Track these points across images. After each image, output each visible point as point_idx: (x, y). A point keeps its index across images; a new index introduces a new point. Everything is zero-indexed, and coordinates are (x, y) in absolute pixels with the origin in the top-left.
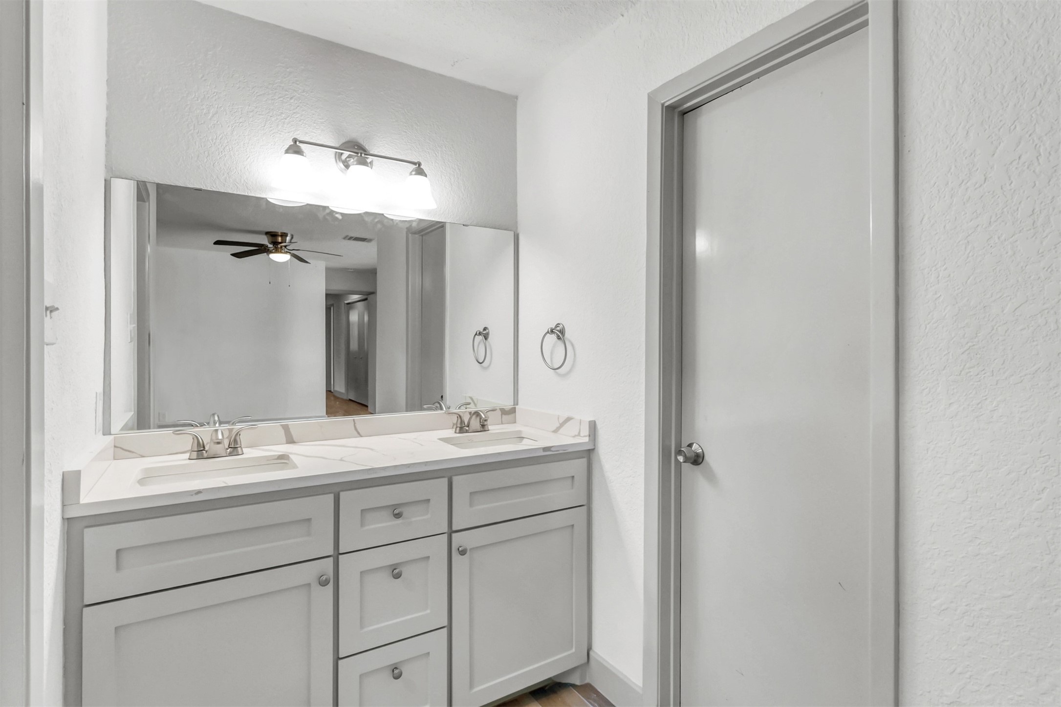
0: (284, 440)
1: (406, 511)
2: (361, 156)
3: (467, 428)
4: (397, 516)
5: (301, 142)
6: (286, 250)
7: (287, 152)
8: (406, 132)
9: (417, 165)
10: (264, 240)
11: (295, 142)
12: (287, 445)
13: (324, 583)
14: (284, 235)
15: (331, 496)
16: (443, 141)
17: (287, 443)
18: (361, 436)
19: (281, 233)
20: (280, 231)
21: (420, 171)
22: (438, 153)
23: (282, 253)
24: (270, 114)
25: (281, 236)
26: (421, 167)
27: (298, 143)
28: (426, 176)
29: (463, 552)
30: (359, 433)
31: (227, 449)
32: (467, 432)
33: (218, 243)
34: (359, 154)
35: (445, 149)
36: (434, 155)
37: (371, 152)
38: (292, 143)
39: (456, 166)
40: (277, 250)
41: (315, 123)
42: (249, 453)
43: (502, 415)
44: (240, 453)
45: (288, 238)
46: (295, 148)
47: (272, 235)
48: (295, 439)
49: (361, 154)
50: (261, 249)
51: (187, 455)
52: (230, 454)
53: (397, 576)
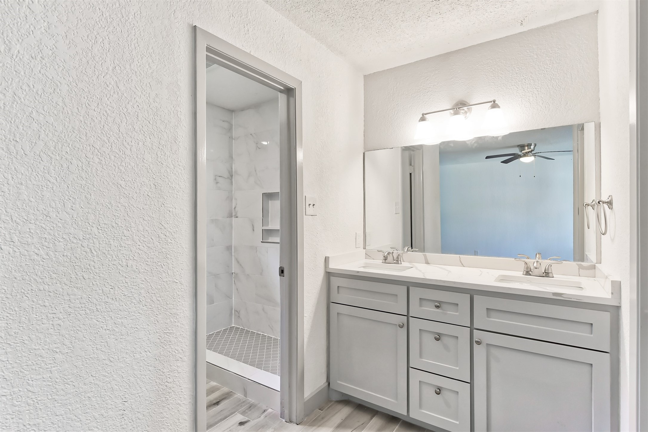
0: (424, 262)
1: (444, 306)
2: (457, 109)
3: (531, 273)
4: (437, 307)
5: (425, 114)
6: (531, 154)
7: (419, 121)
8: (494, 82)
9: (493, 102)
10: (517, 151)
11: (423, 115)
12: (426, 264)
13: (401, 327)
14: (529, 145)
15: (406, 287)
16: (523, 76)
17: (425, 263)
18: (464, 267)
19: (527, 144)
20: (526, 143)
21: (494, 105)
22: (519, 86)
23: (528, 156)
24: (419, 104)
25: (527, 146)
26: (496, 103)
27: (424, 115)
28: (499, 107)
29: (479, 343)
30: (462, 264)
31: (395, 260)
32: (530, 275)
33: (487, 158)
34: (455, 109)
35: (525, 81)
36: (516, 88)
37: (471, 104)
38: (422, 116)
39: (534, 89)
40: (525, 155)
41: (439, 99)
42: (404, 264)
43: (579, 269)
44: (400, 263)
45: (532, 147)
46: (423, 119)
47: (522, 147)
48: (429, 262)
49: (456, 109)
50: (516, 157)
51: (381, 261)
52: (395, 263)
53: (437, 339)
